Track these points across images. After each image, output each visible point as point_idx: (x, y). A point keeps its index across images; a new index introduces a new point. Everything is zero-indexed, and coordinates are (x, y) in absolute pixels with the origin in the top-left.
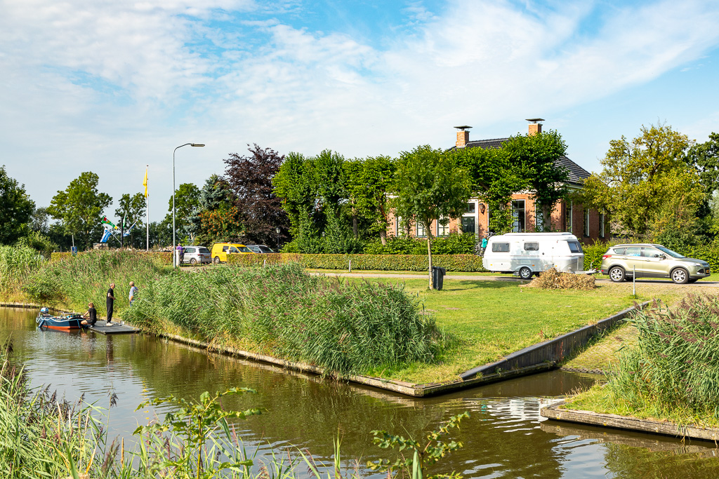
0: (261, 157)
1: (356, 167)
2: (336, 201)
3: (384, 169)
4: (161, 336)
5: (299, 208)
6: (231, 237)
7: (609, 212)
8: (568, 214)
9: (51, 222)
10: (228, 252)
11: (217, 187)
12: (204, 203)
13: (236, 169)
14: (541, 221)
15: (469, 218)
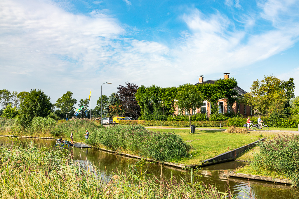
0: (130, 86)
1: (164, 90)
2: (157, 102)
3: (174, 91)
4: (99, 149)
5: (144, 104)
6: (120, 114)
7: (253, 106)
8: (239, 106)
9: (56, 109)
10: (119, 120)
11: (115, 97)
12: (110, 103)
13: (121, 91)
14: (229, 109)
15: (203, 108)
